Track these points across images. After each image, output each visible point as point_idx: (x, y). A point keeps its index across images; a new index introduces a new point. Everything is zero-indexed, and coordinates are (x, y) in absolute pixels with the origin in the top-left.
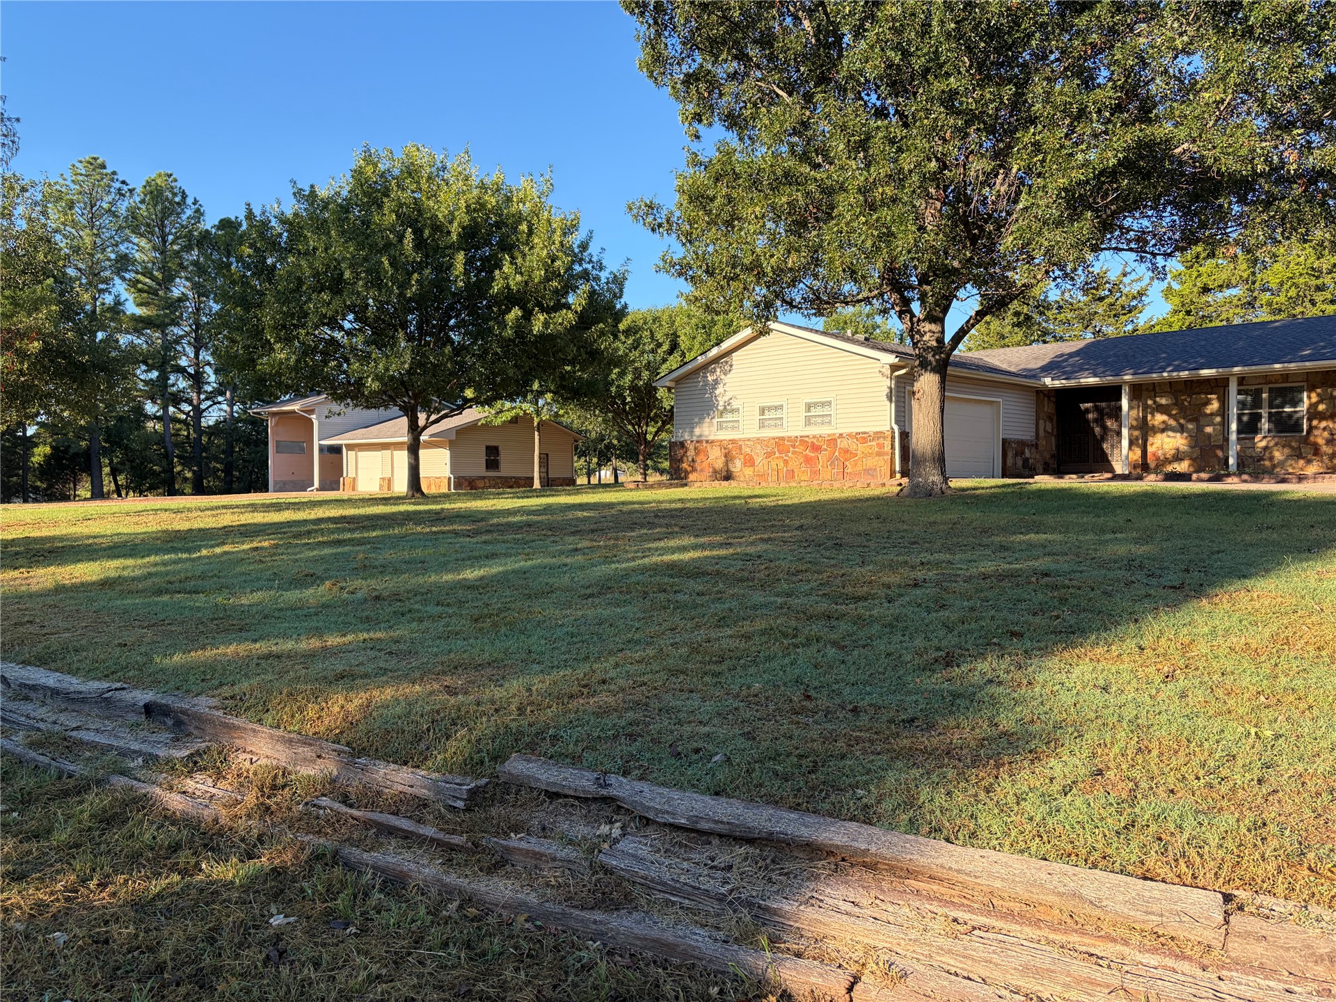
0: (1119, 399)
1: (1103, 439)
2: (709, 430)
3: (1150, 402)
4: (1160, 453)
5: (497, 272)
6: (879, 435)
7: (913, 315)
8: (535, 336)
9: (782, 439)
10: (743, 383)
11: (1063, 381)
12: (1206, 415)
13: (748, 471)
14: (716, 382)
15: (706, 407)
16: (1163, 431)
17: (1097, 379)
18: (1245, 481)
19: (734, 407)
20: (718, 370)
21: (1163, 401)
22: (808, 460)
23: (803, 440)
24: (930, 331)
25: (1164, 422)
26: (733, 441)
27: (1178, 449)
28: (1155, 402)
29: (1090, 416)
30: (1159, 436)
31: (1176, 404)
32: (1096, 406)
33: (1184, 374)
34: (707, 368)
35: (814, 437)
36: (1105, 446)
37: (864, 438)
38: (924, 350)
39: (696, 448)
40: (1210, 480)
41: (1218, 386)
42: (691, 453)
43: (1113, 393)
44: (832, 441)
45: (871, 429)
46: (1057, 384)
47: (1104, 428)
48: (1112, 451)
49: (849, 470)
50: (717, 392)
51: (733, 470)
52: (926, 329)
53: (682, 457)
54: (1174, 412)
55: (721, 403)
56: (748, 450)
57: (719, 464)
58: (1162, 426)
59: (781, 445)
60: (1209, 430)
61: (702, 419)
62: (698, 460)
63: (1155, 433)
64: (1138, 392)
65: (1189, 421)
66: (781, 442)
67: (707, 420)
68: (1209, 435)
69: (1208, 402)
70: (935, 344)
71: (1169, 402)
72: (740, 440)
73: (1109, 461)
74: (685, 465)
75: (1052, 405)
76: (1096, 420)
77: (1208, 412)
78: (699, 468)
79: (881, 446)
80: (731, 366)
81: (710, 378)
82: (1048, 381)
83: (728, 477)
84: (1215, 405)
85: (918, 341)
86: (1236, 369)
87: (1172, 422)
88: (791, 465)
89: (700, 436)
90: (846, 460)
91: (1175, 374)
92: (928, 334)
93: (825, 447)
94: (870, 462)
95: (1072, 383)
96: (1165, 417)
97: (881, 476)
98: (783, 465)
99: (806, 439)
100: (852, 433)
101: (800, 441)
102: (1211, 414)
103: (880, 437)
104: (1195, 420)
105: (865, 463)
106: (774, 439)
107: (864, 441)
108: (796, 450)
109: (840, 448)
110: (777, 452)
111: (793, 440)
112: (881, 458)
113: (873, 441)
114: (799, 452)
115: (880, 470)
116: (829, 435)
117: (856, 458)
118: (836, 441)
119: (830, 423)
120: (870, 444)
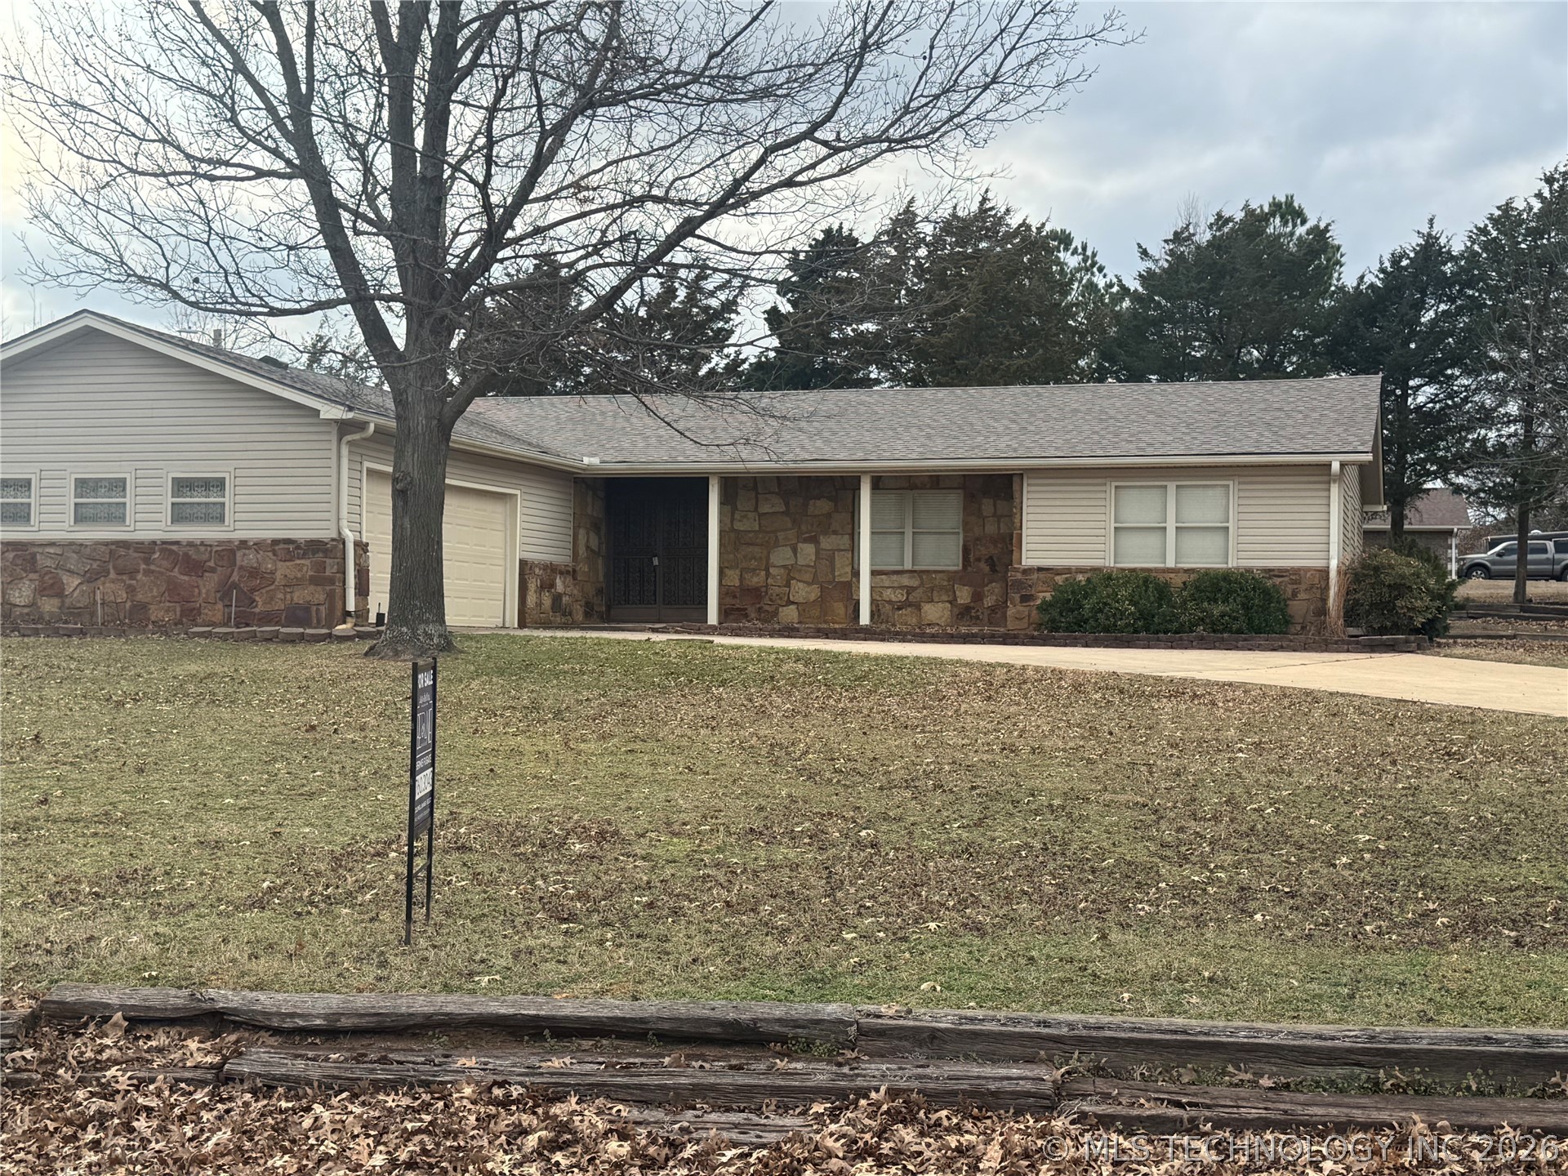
4: (763, 592)
6: (315, 547)
9: (124, 545)
11: (619, 466)
13: (50, 605)
19: (21, 477)
21: (769, 508)
22: (176, 588)
23: (168, 549)
26: (16, 545)
27: (788, 586)
28: (757, 508)
35: (191, 544)
37: (287, 551)
41: (843, 489)
43: (695, 490)
44: (229, 552)
45: (301, 534)
46: (609, 469)
49: (258, 608)
51: (16, 602)
56: (50, 564)
59: (122, 557)
65: (805, 542)
66: (122, 552)
71: (778, 509)
72: (33, 543)
75: (599, 504)
79: (319, 567)
82: (594, 464)
88: (142, 596)
90: (254, 589)
93: (212, 564)
94: (299, 596)
97: (319, 621)
98: (125, 595)
99: (174, 548)
100: (265, 540)
101: (161, 550)
102: (835, 533)
103: (318, 551)
104: (814, 540)
105: (288, 596)
106: (107, 544)
107: (288, 557)
108: (152, 567)
109: (241, 567)
110: (112, 571)
111: (146, 549)
112: (319, 588)
113: (303, 557)
114: (159, 572)
115: (318, 610)
116: (220, 543)
117: (273, 587)
118: (235, 555)
119: (221, 519)
120: (298, 562)
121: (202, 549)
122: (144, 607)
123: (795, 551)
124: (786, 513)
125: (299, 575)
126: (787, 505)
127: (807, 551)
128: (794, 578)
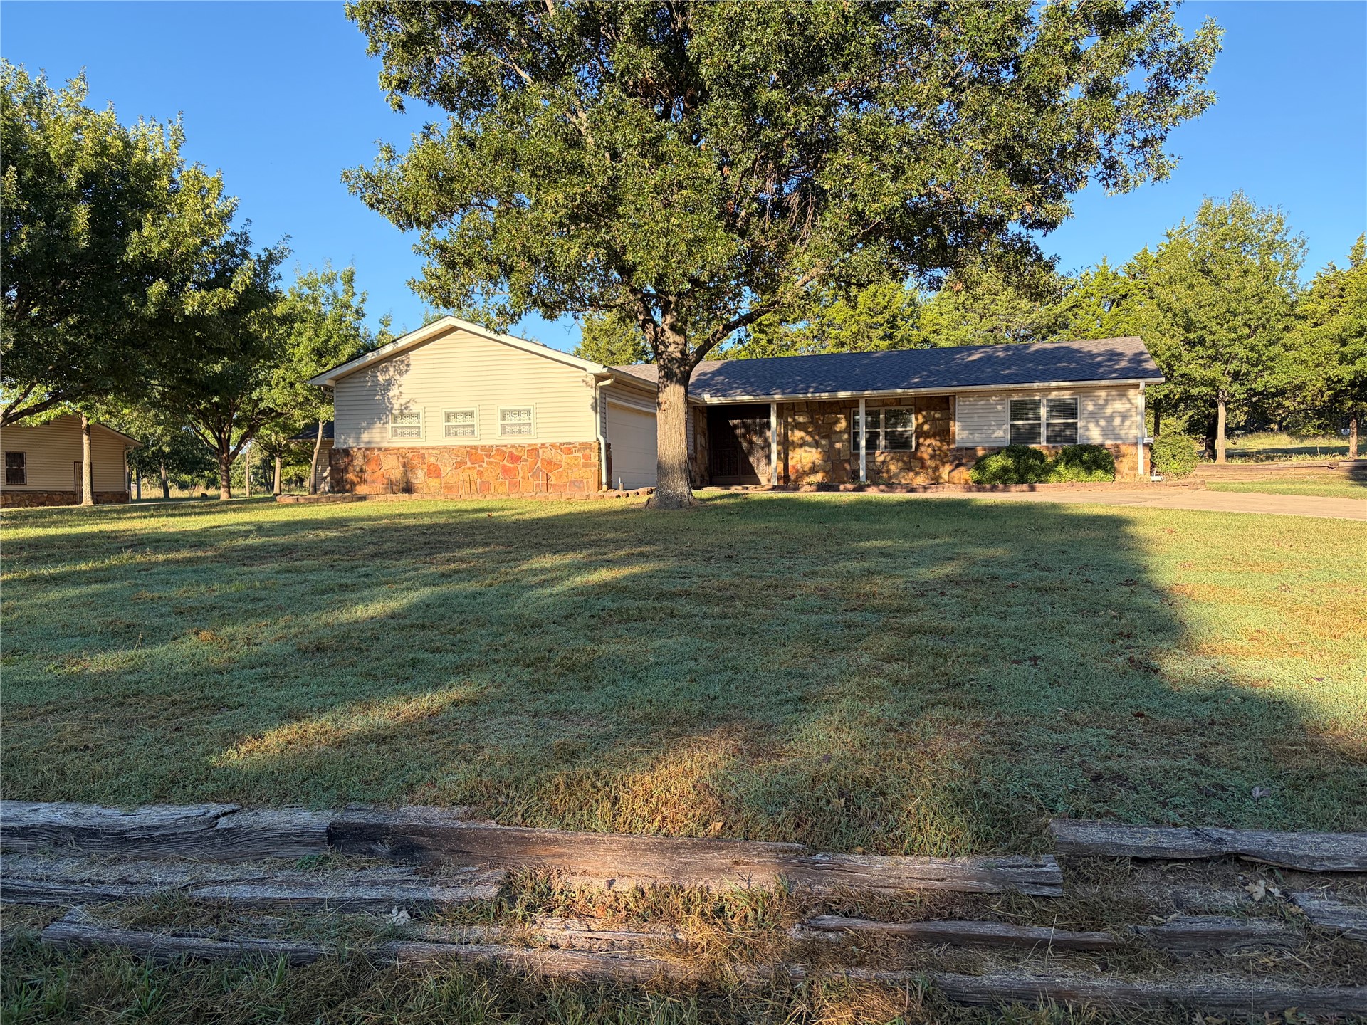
0: (769, 416)
1: (750, 452)
2: (380, 435)
3: (790, 420)
4: (799, 466)
5: (135, 234)
6: (584, 446)
7: (656, 326)
8: (186, 317)
9: (476, 448)
10: (424, 386)
11: (721, 398)
12: (836, 432)
13: (434, 483)
14: (389, 383)
15: (377, 410)
16: (801, 446)
17: (751, 397)
18: (882, 491)
19: (414, 411)
20: (392, 369)
21: (801, 419)
22: (506, 471)
23: (500, 450)
24: (674, 342)
25: (802, 438)
26: (413, 449)
27: (813, 463)
28: (794, 420)
29: (738, 432)
30: (798, 450)
31: (811, 422)
32: (743, 423)
33: (825, 396)
34: (377, 367)
35: (513, 446)
36: (751, 460)
37: (569, 449)
38: (669, 361)
39: (364, 457)
40: (854, 490)
41: (849, 407)
42: (359, 462)
43: (761, 411)
44: (534, 451)
45: (577, 439)
46: (716, 400)
47: (751, 442)
48: (758, 464)
49: (553, 481)
50: (391, 394)
51: (415, 481)
52: (671, 340)
53: (346, 467)
54: (810, 429)
55: (396, 407)
56: (433, 460)
57: (397, 474)
58: (800, 442)
59: (474, 454)
60: (838, 445)
61: (371, 423)
62: (368, 469)
63: (794, 448)
64: (783, 409)
65: (823, 438)
66: (474, 451)
67: (378, 424)
68: (839, 450)
69: (837, 421)
70: (679, 355)
71: (806, 420)
72: (423, 448)
73: (755, 474)
74: (350, 476)
75: (705, 420)
76: (744, 436)
77: (838, 430)
78: (369, 479)
79: (587, 458)
80: (408, 365)
81: (381, 378)
82: (707, 398)
83: (408, 489)
84: (842, 424)
85: (663, 352)
86: (867, 393)
87: (808, 438)
88: (486, 477)
89: (369, 442)
90: (550, 471)
91: (817, 395)
92: (673, 346)
93: (525, 457)
94: (576, 474)
95: (728, 400)
96: (802, 434)
98: (476, 476)
99: (503, 448)
100: (556, 443)
101: (497, 450)
103: (586, 448)
105: (570, 474)
106: (465, 447)
107: (569, 452)
108: (492, 459)
109: (543, 458)
110: (468, 462)
111: (488, 450)
112: (588, 469)
113: (578, 451)
114: (496, 462)
115: (587, 482)
116: (531, 445)
117: (561, 469)
118: (538, 451)
119: (529, 432)
120: (574, 454)
121: (520, 449)
125: (576, 463)
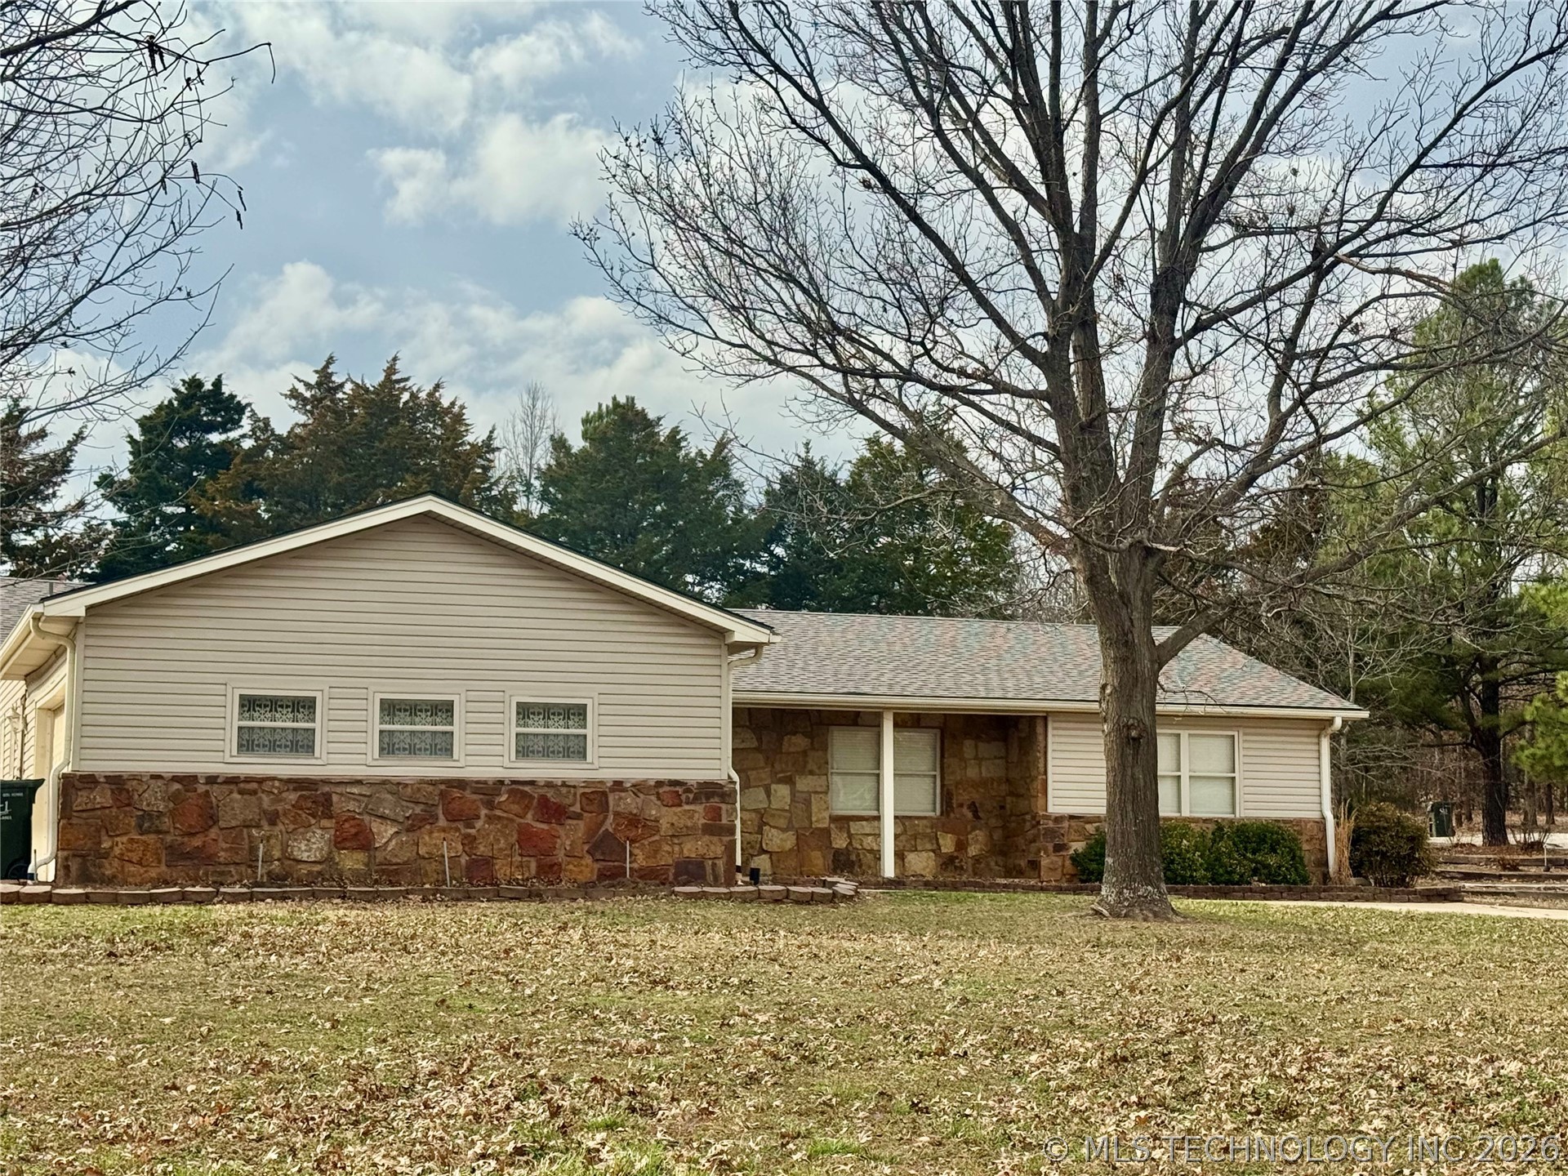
6: (711, 789)
9: (459, 784)
13: (353, 861)
22: (530, 839)
23: (518, 790)
26: (301, 782)
35: (549, 785)
37: (675, 794)
39: (170, 797)
44: (598, 796)
45: (694, 774)
51: (302, 857)
56: (352, 808)
59: (456, 800)
65: (779, 782)
66: (458, 793)
72: (325, 781)
74: (123, 842)
79: (714, 814)
88: (483, 850)
93: (577, 808)
94: (691, 849)
97: (716, 878)
98: (460, 847)
99: (527, 788)
100: (646, 781)
101: (511, 792)
102: (811, 773)
103: (713, 794)
104: (789, 781)
105: (677, 848)
106: (433, 783)
107: (677, 801)
108: (498, 813)
109: (617, 814)
110: (441, 816)
111: (488, 790)
112: (715, 839)
113: (696, 800)
114: (508, 819)
115: (714, 865)
116: (588, 783)
117: (657, 838)
118: (607, 798)
119: (582, 754)
120: (687, 807)
121: (564, 790)
122: (487, 862)
123: (768, 794)
124: (757, 750)
125: (689, 824)
126: (760, 740)
127: (782, 791)
128: (766, 824)
